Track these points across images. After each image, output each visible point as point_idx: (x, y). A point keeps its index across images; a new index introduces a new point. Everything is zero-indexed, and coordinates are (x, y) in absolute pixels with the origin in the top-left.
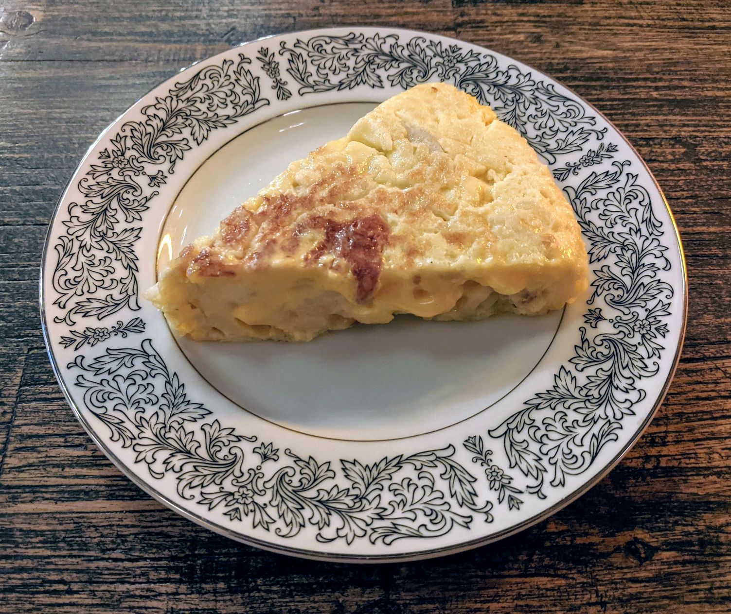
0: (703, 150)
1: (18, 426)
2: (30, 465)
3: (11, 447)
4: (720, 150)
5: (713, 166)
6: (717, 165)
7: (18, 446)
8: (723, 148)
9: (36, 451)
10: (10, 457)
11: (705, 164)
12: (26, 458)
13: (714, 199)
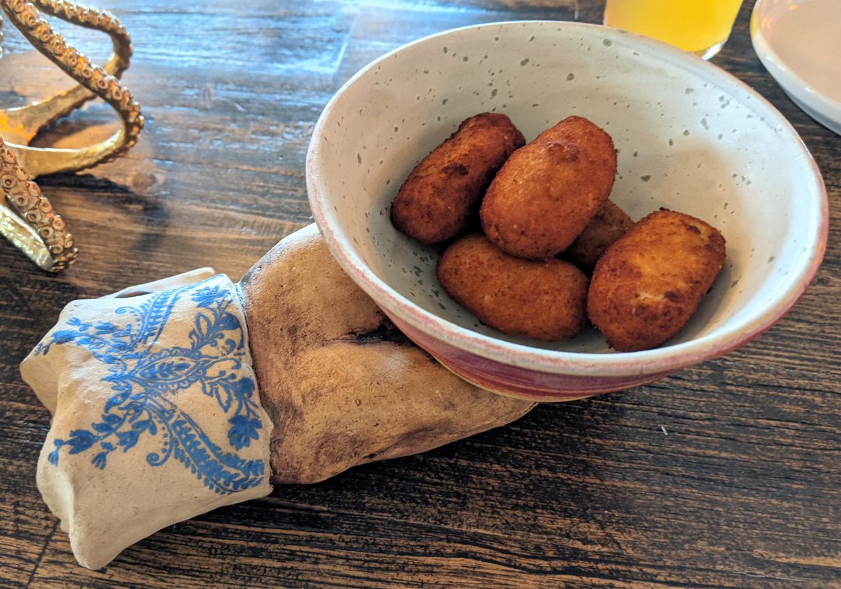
0: (730, 374)
1: (55, 541)
2: (56, 578)
3: (44, 558)
4: (748, 376)
5: (738, 391)
6: (742, 391)
7: (51, 559)
8: (750, 374)
9: (64, 566)
10: (42, 567)
11: (729, 388)
12: (54, 571)
13: (732, 425)
